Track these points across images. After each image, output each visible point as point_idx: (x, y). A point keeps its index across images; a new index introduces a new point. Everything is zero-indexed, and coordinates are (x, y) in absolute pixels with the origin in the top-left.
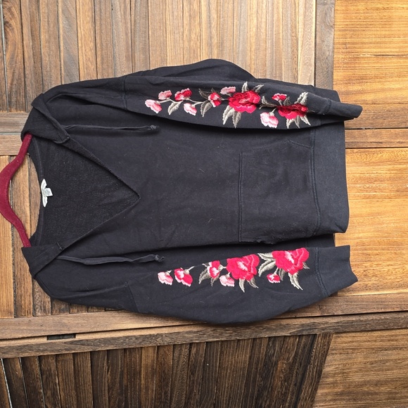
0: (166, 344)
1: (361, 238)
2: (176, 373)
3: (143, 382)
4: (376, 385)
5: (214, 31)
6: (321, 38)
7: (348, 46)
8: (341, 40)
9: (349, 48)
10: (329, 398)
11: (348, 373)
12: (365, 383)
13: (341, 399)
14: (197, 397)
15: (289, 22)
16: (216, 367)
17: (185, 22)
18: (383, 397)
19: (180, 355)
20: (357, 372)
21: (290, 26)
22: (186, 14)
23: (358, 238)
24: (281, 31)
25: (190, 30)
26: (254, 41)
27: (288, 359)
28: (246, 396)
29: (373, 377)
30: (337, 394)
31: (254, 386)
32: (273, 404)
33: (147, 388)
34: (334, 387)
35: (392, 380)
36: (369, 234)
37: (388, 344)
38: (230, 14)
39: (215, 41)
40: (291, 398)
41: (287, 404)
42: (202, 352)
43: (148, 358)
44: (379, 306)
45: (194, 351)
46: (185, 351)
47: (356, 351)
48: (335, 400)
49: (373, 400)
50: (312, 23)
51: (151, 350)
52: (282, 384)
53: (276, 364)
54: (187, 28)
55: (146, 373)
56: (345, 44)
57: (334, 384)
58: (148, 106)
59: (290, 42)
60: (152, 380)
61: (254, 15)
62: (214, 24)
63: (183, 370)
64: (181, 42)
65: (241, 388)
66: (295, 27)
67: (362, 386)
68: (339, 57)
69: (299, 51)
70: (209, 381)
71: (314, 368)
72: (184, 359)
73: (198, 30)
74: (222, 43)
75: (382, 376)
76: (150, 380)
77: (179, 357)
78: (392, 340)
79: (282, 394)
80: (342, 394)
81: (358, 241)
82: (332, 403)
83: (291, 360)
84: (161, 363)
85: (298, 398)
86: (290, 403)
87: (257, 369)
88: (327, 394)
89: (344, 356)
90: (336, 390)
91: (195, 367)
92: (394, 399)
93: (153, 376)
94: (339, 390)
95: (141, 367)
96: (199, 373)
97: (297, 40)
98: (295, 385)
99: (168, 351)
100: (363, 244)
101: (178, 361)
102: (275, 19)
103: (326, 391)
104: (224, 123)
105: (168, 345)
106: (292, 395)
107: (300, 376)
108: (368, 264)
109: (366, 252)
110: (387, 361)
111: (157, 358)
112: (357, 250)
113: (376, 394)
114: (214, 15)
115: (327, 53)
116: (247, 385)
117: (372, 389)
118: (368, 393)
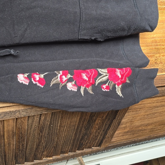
0: (22, 116)
1: (155, 38)
2: (30, 133)
3: (6, 140)
4: (146, 126)
10: (121, 135)
12: (141, 126)
13: (127, 135)
14: (44, 144)
16: (57, 126)
18: (148, 131)
19: (33, 121)
20: (139, 120)
23: (153, 38)
27: (103, 117)
28: (74, 140)
29: (146, 122)
30: (125, 133)
31: (80, 134)
32: (89, 142)
33: (9, 144)
34: (124, 129)
35: (155, 123)
36: (160, 35)
37: (160, 104)
40: (100, 138)
41: (97, 141)
42: (48, 119)
44: (163, 82)
45: (43, 118)
46: (37, 119)
47: (142, 109)
48: (123, 135)
49: (142, 133)
52: (96, 131)
53: (95, 121)
55: (8, 136)
57: (125, 128)
60: (13, 139)
63: (34, 130)
65: (72, 136)
67: (139, 127)
70: (52, 135)
71: (117, 121)
72: (35, 124)
75: (151, 121)
76: (11, 139)
77: (32, 123)
78: (163, 102)
79: (95, 136)
80: (128, 132)
81: (153, 39)
82: (121, 137)
83: (104, 118)
84: (19, 128)
85: (104, 138)
86: (99, 140)
87: (83, 124)
88: (120, 133)
89: (135, 113)
90: (125, 131)
91: (43, 128)
92: (153, 131)
93: (13, 136)
94: (127, 130)
95: (4, 132)
96: (46, 131)
98: (104, 131)
99: (24, 120)
100: (156, 42)
101: (32, 126)
103: (120, 132)
105: (25, 117)
106: (101, 136)
107: (107, 126)
108: (158, 55)
109: (157, 47)
110: (156, 113)
111: (16, 125)
112: (152, 46)
113: (145, 130)
116: (76, 134)
117: (143, 128)
118: (141, 130)
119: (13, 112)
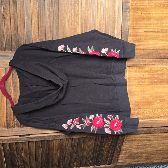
0: (63, 138)
2: (67, 149)
3: (54, 152)
4: (142, 153)
5: (83, 22)
6: (124, 25)
7: (134, 28)
8: (132, 26)
9: (135, 28)
10: (124, 158)
11: (131, 149)
12: (137, 153)
13: (128, 159)
14: (75, 157)
15: (112, 18)
16: (82, 147)
17: (73, 18)
18: (144, 158)
19: (68, 142)
20: (134, 149)
21: (112, 20)
22: (73, 15)
23: (136, 100)
24: (109, 22)
25: (74, 21)
26: (98, 25)
27: (109, 144)
28: (93, 157)
29: (140, 150)
30: (127, 157)
31: (96, 154)
32: (103, 160)
33: (56, 154)
34: (126, 154)
35: (148, 152)
36: (140, 99)
37: (146, 139)
38: (90, 15)
39: (84, 25)
40: (110, 158)
41: (108, 160)
42: (77, 141)
43: (56, 143)
44: (143, 125)
45: (74, 141)
46: (70, 141)
47: (134, 141)
48: (126, 159)
49: (140, 159)
50: (120, 19)
51: (57, 141)
52: (106, 153)
53: (104, 146)
54: (73, 20)
55: (56, 149)
56: (133, 27)
57: (126, 153)
58: (63, 127)
59: (112, 26)
60: (58, 151)
61: (99, 16)
62: (83, 19)
63: (69, 147)
64: (71, 25)
65: (91, 154)
66: (114, 20)
67: (136, 154)
68: (130, 32)
69: (116, 29)
70: (79, 152)
71: (118, 147)
72: (70, 144)
73: (77, 21)
74: (87, 26)
75: (144, 150)
76: (57, 151)
77: (68, 143)
78: (148, 138)
79: (106, 156)
80: (129, 157)
82: (125, 160)
83: (110, 144)
84: (61, 145)
85: (112, 158)
86: (109, 160)
87: (97, 147)
88: (123, 157)
89: (129, 143)
90: (126, 155)
91: (74, 147)
92: (148, 159)
93: (58, 150)
94: (128, 155)
95: (53, 147)
96: (75, 149)
97: (115, 25)
98: (111, 153)
99: (64, 141)
100: (138, 102)
101: (68, 145)
102: (107, 17)
103: (123, 155)
104: (91, 131)
105: (64, 139)
106: (110, 157)
107: (113, 150)
108: (139, 110)
109: (138, 105)
110: (146, 145)
111: (60, 143)
112: (135, 104)
113: (141, 157)
114: (84, 15)
115: (126, 30)
116: (93, 153)
117: (140, 155)
118: (138, 156)
119: (59, 135)
